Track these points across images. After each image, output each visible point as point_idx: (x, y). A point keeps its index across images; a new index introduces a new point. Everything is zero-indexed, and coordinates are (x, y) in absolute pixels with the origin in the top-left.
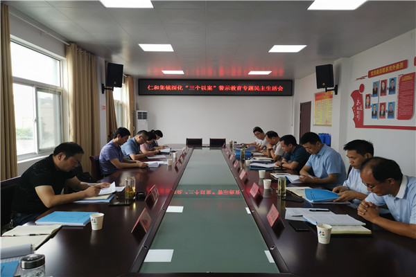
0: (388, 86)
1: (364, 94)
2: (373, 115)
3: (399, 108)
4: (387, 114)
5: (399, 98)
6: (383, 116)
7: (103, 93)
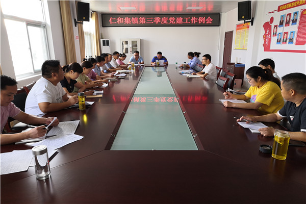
0: (292, 19)
1: (273, 25)
2: (278, 41)
4: (288, 41)
6: (285, 42)
7: (76, 26)
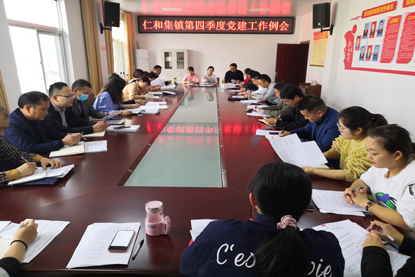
3: (383, 51)
5: (385, 41)
